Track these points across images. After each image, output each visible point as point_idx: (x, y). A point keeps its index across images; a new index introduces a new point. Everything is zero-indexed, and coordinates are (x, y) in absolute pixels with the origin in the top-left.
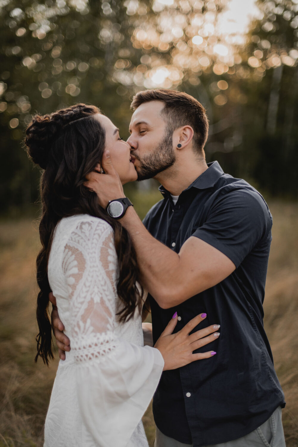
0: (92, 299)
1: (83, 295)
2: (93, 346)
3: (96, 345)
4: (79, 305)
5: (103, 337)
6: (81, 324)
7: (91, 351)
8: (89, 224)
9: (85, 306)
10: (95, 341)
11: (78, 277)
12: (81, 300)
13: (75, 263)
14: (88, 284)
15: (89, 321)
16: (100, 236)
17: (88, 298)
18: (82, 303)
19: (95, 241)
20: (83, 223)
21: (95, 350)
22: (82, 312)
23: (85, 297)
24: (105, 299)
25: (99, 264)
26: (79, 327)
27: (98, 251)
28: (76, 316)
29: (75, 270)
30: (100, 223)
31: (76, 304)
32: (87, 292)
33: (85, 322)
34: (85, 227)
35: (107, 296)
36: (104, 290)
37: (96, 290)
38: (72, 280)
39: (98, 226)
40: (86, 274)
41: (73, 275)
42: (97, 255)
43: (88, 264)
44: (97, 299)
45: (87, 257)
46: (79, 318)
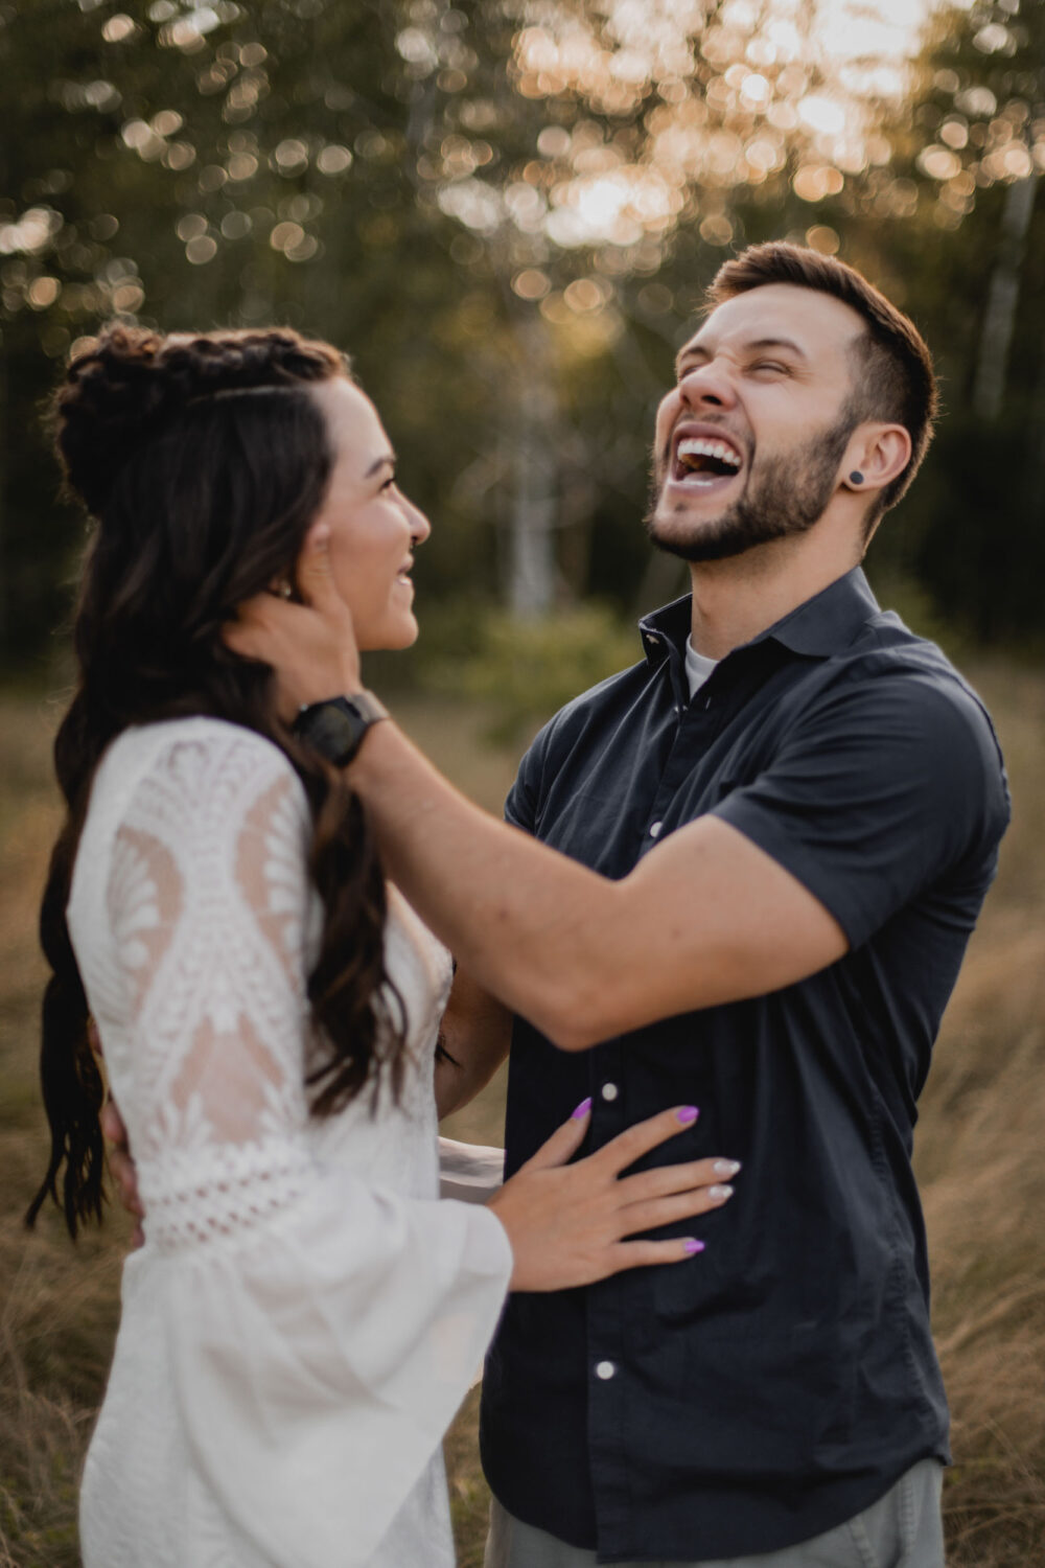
0: (207, 1024)
1: (175, 1007)
2: (214, 1193)
3: (223, 1188)
4: (164, 1046)
5: (246, 1160)
6: (171, 1112)
7: (207, 1208)
8: (201, 748)
9: (181, 1048)
10: (219, 1172)
11: (158, 940)
12: (170, 1025)
13: (149, 889)
14: (189, 966)
15: (196, 1103)
16: (234, 789)
17: (194, 1019)
18: (172, 1036)
19: (217, 807)
20: (179, 747)
21: (219, 1207)
22: (172, 1069)
23: (183, 1015)
24: (257, 1017)
25: (229, 891)
26: (162, 1121)
27: (227, 845)
28: (152, 1084)
29: (148, 917)
30: (238, 743)
31: (152, 1041)
32: (190, 994)
33: (181, 1102)
34: (187, 760)
35: (263, 1005)
36: (253, 987)
37: (222, 986)
38: (137, 953)
39: (231, 753)
40: (183, 929)
41: (143, 935)
42: (224, 860)
43: (193, 894)
44: (225, 1020)
45: (189, 866)
46: (162, 1092)
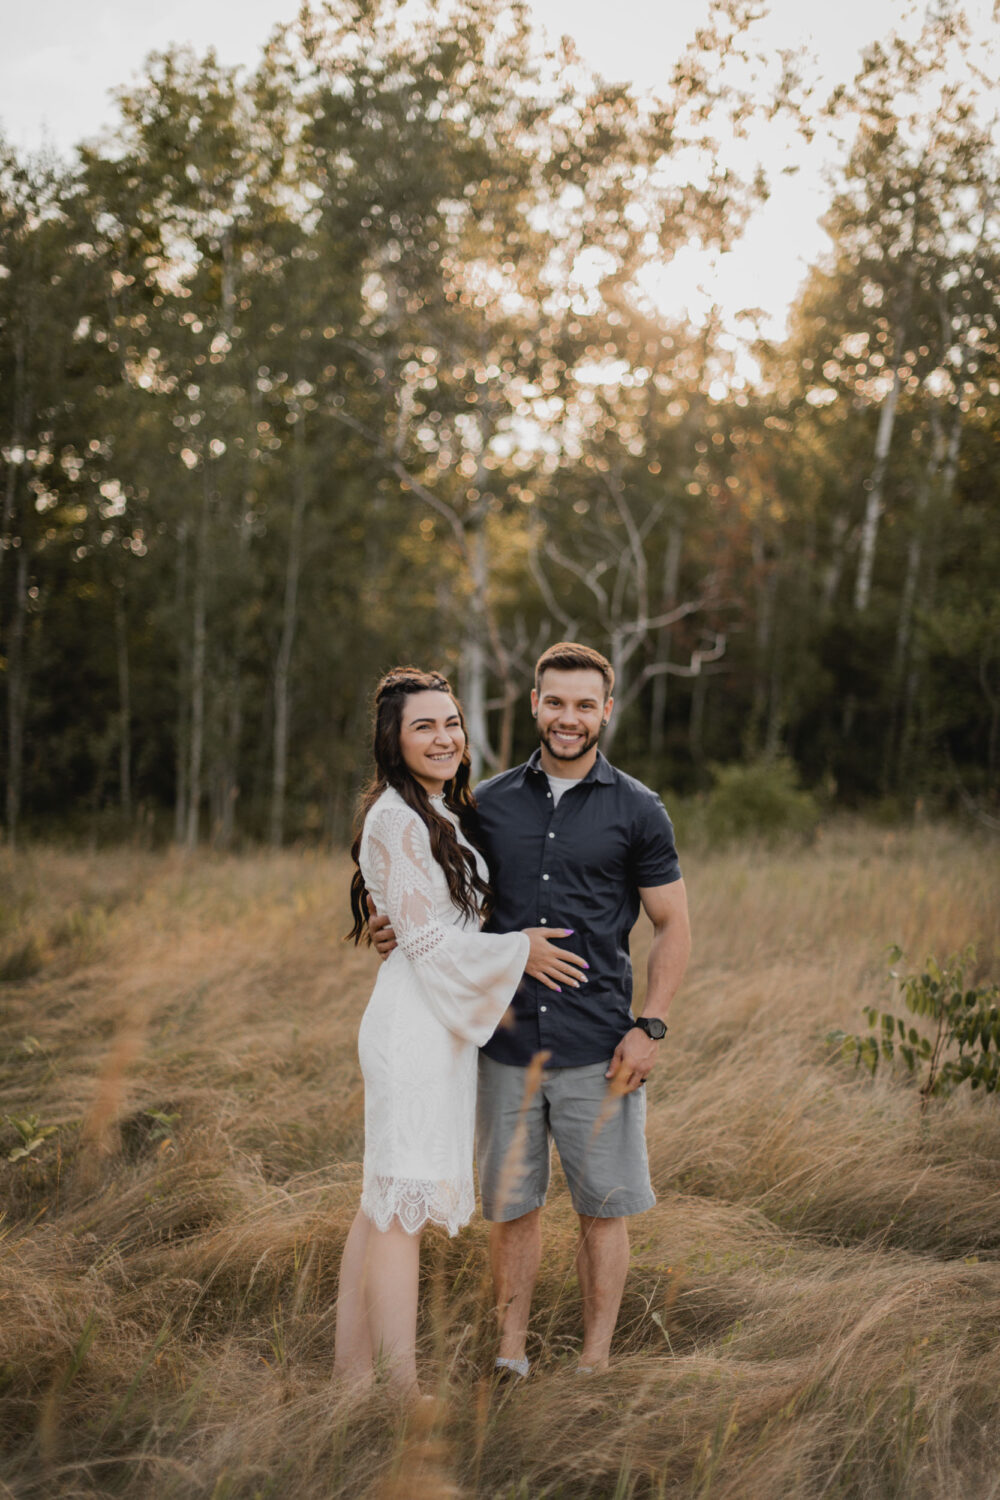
0: (405, 892)
1: (396, 891)
2: (420, 941)
3: (422, 939)
5: (426, 929)
7: (420, 946)
8: (389, 812)
9: (400, 901)
10: (420, 935)
11: (387, 872)
12: (395, 896)
14: (397, 878)
15: (408, 917)
16: (399, 825)
18: (397, 899)
19: (395, 831)
20: (383, 811)
21: (423, 945)
22: (399, 908)
23: (398, 892)
25: (403, 855)
28: (395, 914)
29: (382, 866)
30: (400, 810)
32: (398, 886)
33: (405, 918)
34: (385, 816)
36: (416, 881)
38: (381, 876)
39: (397, 814)
41: (382, 871)
42: (399, 846)
43: (393, 857)
44: (410, 891)
45: (390, 849)
46: (398, 916)
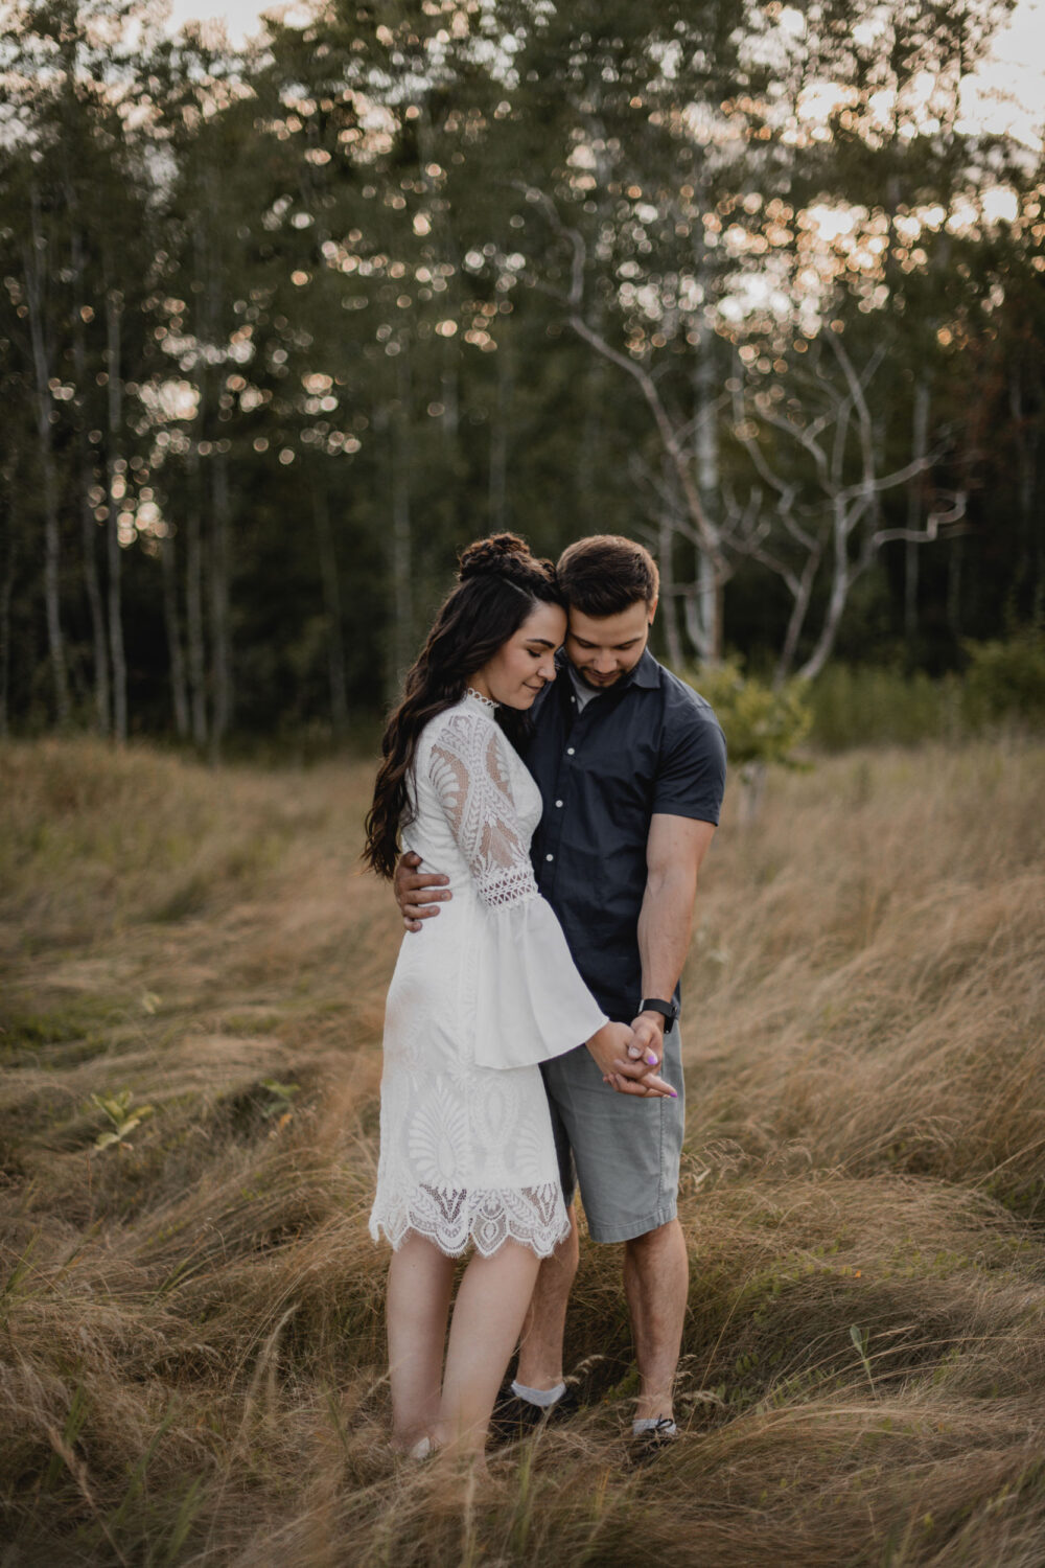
0: (487, 824)
1: (474, 821)
2: (501, 886)
3: (505, 884)
4: (473, 835)
5: (512, 872)
6: (481, 857)
7: (500, 891)
8: (467, 720)
10: (502, 878)
11: (462, 796)
12: (474, 827)
13: (453, 776)
14: (476, 804)
16: (482, 737)
17: (482, 824)
19: (477, 744)
20: (457, 718)
21: (504, 891)
22: (479, 843)
23: (477, 823)
24: (503, 819)
25: (486, 775)
26: (480, 863)
27: (483, 758)
28: (472, 849)
30: (480, 719)
31: (468, 835)
32: (478, 815)
34: (462, 724)
35: (504, 815)
36: (499, 809)
37: (489, 810)
38: (452, 802)
39: (478, 723)
40: (471, 791)
41: (452, 794)
42: (483, 765)
43: (473, 777)
45: (470, 768)
46: (477, 851)
